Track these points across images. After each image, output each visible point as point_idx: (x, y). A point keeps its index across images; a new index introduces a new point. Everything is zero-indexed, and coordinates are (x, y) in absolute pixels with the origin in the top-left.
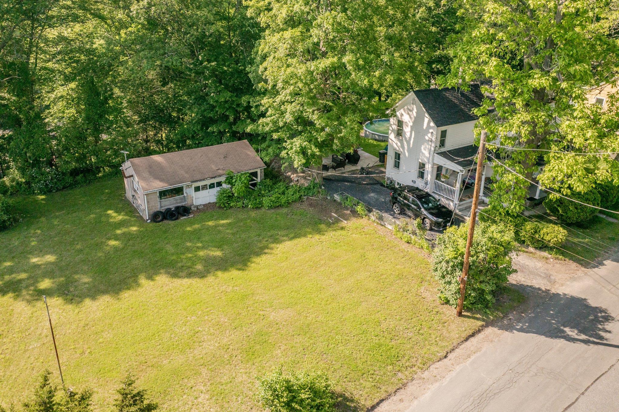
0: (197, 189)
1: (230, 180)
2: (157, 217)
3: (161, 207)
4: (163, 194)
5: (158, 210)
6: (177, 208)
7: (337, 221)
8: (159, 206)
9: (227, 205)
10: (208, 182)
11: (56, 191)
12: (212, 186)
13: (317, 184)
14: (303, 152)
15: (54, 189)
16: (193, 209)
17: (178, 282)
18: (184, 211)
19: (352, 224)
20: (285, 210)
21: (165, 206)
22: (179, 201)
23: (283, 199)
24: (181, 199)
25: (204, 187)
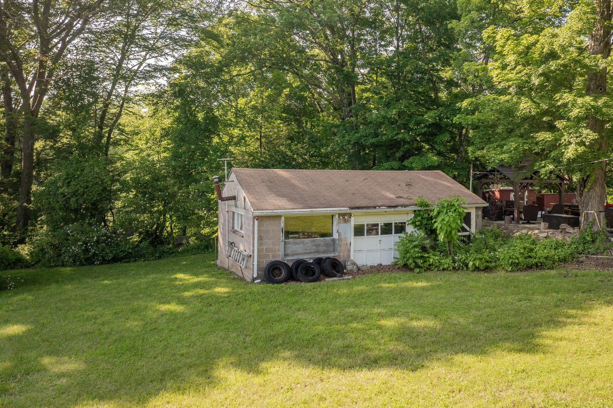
0: (359, 231)
1: (423, 216)
2: (275, 272)
3: (286, 255)
5: (280, 259)
6: (319, 261)
8: (281, 253)
9: (420, 262)
10: (381, 220)
11: (101, 264)
12: (387, 229)
13: (598, 233)
15: (98, 260)
16: (349, 267)
18: (332, 267)
21: (293, 255)
22: (322, 249)
24: (327, 245)
25: (372, 229)
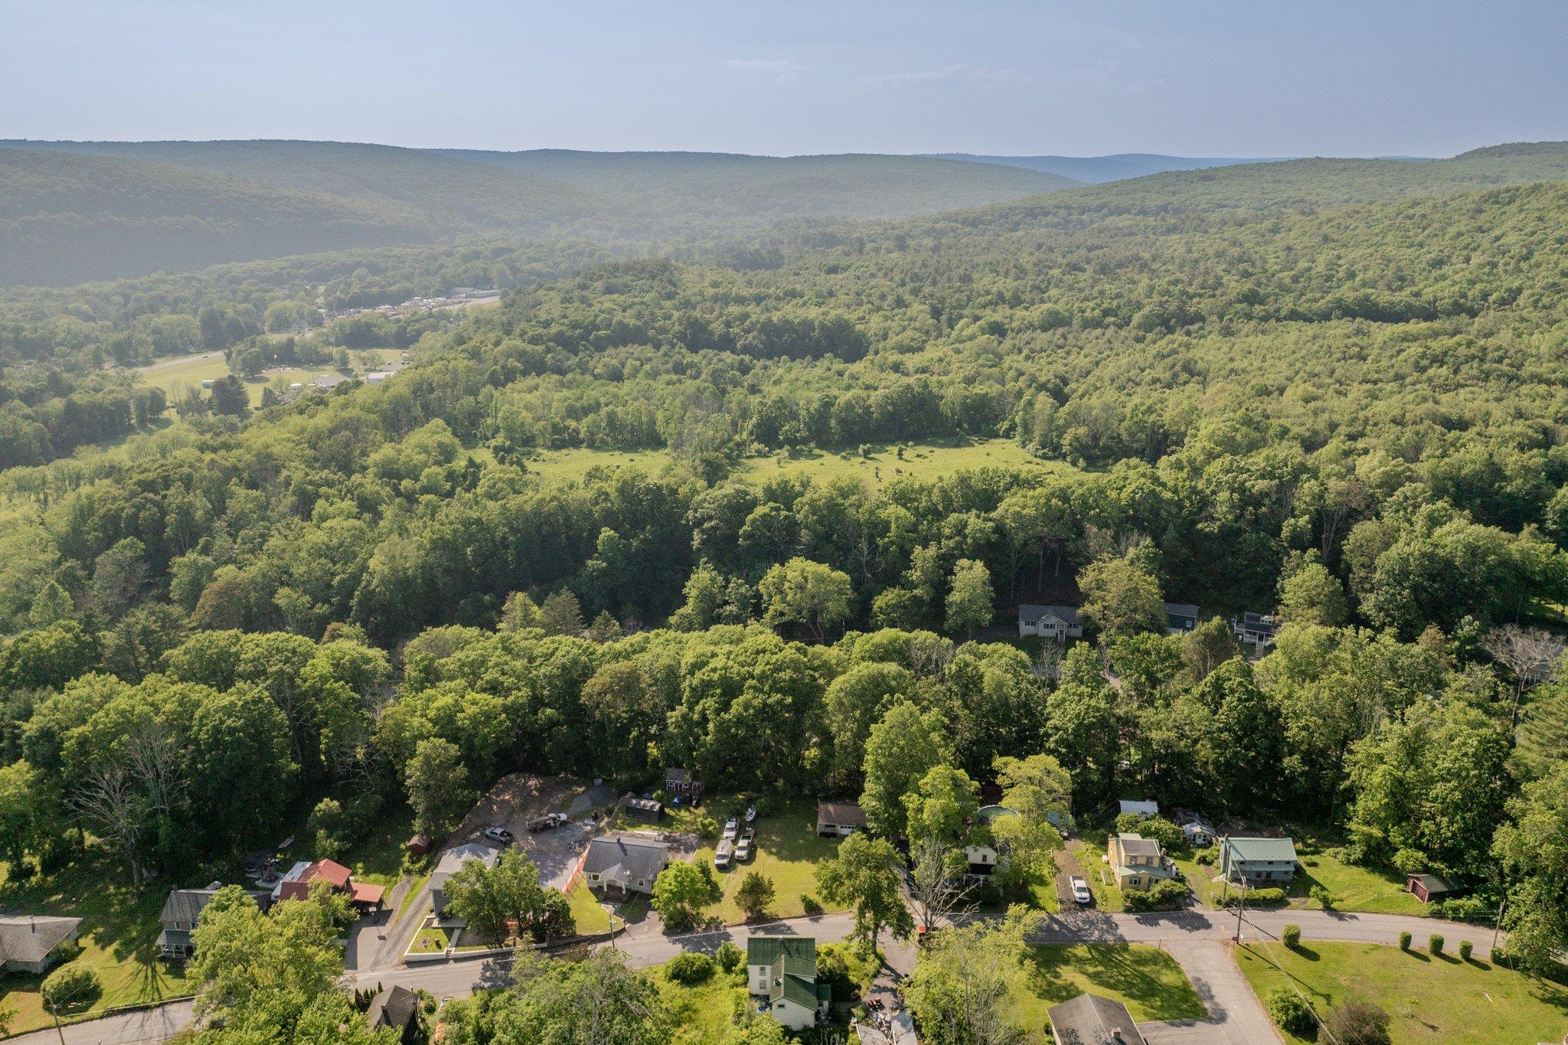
1: (856, 828)
2: (822, 834)
4: (826, 826)
18: (833, 835)
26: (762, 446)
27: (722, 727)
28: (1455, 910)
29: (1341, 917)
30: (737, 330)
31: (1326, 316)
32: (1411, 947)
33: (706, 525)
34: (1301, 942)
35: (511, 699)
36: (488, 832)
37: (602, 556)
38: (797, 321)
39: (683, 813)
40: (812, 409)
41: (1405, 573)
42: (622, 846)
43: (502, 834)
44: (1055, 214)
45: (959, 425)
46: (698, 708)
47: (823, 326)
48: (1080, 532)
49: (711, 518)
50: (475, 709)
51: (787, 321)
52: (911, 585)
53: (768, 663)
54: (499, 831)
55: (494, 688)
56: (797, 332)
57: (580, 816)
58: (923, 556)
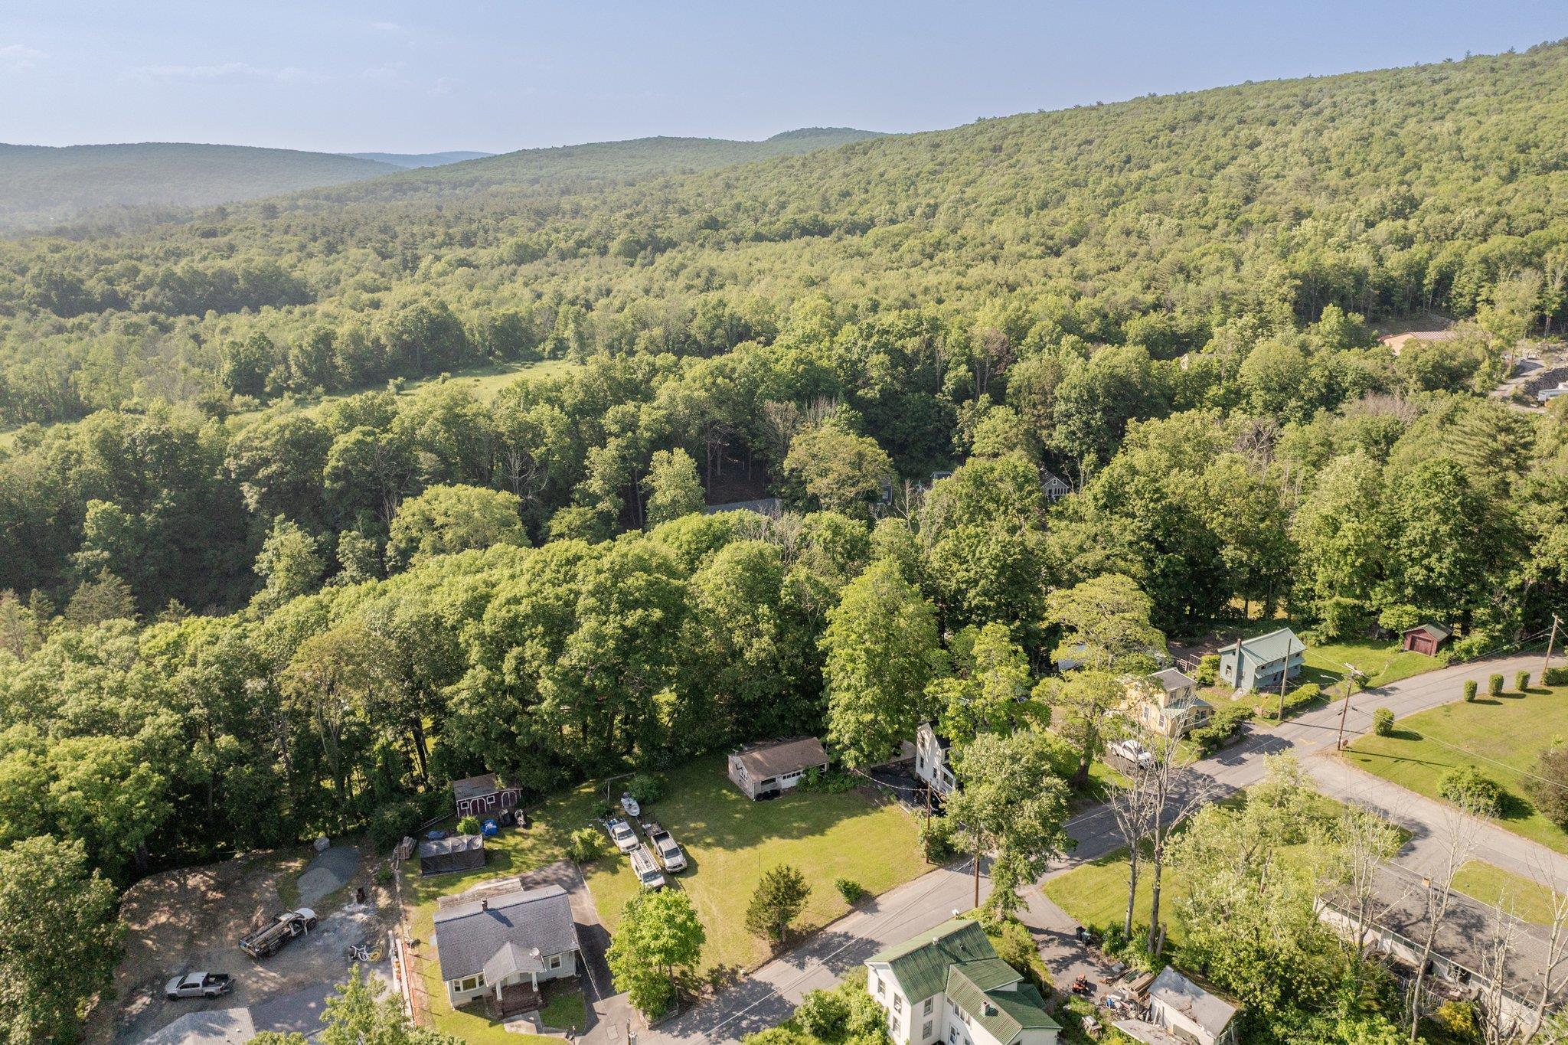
0: (784, 778)
1: (806, 771)
2: (759, 797)
4: (763, 783)
5: (761, 792)
6: (771, 791)
7: (878, 806)
8: (761, 790)
9: (804, 788)
10: (792, 773)
12: (794, 775)
14: (856, 759)
16: (781, 791)
17: (783, 841)
18: (775, 793)
19: (887, 808)
20: (843, 796)
21: (764, 790)
22: (773, 786)
23: (843, 787)
25: (789, 776)
26: (248, 398)
27: (570, 680)
28: (1468, 651)
29: (1385, 693)
30: (126, 288)
31: (786, 237)
32: (1476, 698)
33: (262, 473)
34: (1397, 726)
35: (147, 732)
36: (172, 988)
37: (96, 542)
38: (209, 273)
39: (511, 840)
40: (305, 345)
41: (1093, 398)
42: (495, 913)
43: (206, 983)
44: (426, 190)
45: (491, 353)
46: (509, 663)
47: (248, 274)
48: (758, 414)
49: (266, 462)
50: (85, 768)
51: (196, 273)
52: (593, 499)
53: (599, 572)
54: (197, 978)
55: (95, 724)
56: (211, 284)
57: (334, 901)
58: (602, 460)
